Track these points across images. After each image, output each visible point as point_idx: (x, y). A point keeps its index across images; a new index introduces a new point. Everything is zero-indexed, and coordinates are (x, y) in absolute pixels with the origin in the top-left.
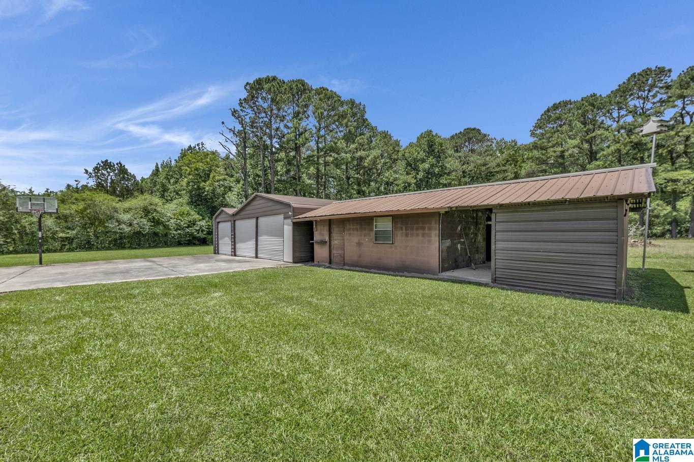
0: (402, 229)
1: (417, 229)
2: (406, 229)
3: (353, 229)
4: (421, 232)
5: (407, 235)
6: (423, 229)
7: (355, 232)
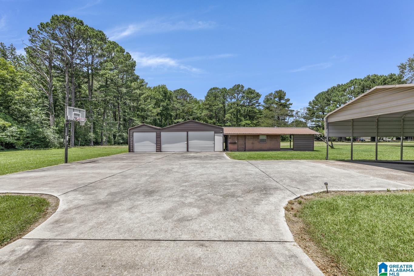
0: (269, 139)
1: (274, 139)
2: (271, 139)
3: (250, 138)
4: (275, 140)
5: (271, 140)
6: (276, 139)
7: (251, 139)
